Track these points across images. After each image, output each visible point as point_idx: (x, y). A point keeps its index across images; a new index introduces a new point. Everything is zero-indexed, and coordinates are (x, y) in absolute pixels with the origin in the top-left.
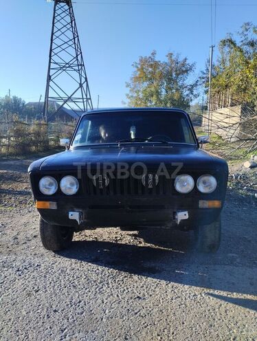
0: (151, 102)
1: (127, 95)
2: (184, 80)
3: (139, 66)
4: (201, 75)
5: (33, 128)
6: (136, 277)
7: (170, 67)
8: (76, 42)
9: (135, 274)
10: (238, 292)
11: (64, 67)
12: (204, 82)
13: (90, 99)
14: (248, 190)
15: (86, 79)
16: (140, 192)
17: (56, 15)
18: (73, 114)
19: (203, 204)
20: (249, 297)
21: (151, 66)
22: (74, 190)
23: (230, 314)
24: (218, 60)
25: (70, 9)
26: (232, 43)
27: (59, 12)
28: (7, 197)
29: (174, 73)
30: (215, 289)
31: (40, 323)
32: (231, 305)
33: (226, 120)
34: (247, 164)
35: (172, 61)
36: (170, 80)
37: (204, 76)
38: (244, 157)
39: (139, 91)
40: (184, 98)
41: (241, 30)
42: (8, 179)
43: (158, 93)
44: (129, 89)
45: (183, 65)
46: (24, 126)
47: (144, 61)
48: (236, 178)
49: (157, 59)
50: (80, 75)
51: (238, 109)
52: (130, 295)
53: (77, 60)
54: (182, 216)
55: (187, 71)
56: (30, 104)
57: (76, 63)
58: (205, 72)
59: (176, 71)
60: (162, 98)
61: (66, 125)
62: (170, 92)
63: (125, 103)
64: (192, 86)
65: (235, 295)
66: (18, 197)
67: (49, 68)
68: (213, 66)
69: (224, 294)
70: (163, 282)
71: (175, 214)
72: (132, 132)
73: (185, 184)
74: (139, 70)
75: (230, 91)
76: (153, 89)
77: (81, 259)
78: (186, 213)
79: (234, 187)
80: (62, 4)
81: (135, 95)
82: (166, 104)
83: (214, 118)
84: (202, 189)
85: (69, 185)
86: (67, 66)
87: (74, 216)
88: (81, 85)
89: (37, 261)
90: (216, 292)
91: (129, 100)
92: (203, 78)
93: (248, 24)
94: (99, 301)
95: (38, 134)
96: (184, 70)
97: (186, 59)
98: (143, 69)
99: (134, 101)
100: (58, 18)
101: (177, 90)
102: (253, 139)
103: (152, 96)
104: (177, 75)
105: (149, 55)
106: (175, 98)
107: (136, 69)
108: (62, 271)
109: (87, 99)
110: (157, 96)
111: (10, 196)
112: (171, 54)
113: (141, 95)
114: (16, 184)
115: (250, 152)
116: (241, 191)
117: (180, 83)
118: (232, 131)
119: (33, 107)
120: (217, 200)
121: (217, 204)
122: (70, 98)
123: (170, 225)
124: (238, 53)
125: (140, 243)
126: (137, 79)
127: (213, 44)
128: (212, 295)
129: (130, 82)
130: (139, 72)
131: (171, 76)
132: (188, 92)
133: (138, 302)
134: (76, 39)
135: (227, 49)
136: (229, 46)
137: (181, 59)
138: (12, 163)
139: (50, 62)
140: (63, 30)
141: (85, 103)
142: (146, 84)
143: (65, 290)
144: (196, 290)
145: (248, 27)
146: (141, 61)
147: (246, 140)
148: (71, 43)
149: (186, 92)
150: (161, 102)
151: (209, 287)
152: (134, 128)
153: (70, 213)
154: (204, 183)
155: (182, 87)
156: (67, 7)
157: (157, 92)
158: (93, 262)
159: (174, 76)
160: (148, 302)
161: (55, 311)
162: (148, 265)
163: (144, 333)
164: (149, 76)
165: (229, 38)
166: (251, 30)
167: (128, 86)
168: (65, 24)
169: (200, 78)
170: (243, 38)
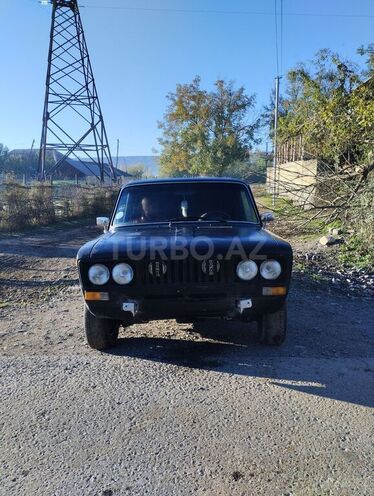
0: (194, 149)
1: (160, 140)
2: (240, 119)
3: (176, 98)
4: (264, 112)
5: (32, 193)
6: (197, 371)
7: (221, 100)
8: (86, 64)
9: (196, 368)
10: (303, 380)
11: (69, 100)
12: (267, 122)
13: (107, 146)
14: (324, 274)
15: (101, 117)
16: (200, 279)
17: (56, 24)
18: (82, 169)
19: (267, 291)
20: (314, 384)
21: (194, 98)
22: (128, 278)
23: (294, 399)
24: (287, 92)
25: (75, 16)
26: (305, 76)
27: (59, 20)
28: (10, 289)
29: (226, 108)
30: (279, 379)
31: (107, 414)
32: (295, 392)
33: (298, 181)
34: (324, 240)
35: (223, 93)
36: (220, 119)
37: (269, 113)
38: (321, 231)
39: (176, 134)
40: (241, 144)
41: (316, 59)
42: (7, 265)
43: (204, 138)
44: (162, 130)
45: (239, 97)
46: (21, 190)
47: (183, 91)
48: (310, 258)
49: (201, 88)
50: (92, 111)
51: (313, 166)
52: (193, 387)
53: (87, 89)
54: (246, 304)
55: (243, 106)
56: (15, 152)
57: (85, 94)
58: (269, 107)
59: (229, 106)
60: (211, 143)
61: (79, 186)
62: (220, 136)
63: (156, 152)
64: (253, 128)
65: (300, 383)
66: (26, 289)
67: (47, 102)
68: (280, 100)
69: (289, 382)
70: (227, 375)
71: (237, 302)
72: (183, 209)
73: (247, 271)
74: (176, 104)
75: (303, 140)
76: (196, 131)
77: (135, 356)
78: (250, 301)
79: (307, 270)
80: (64, 9)
81: (171, 139)
82: (215, 153)
83: (281, 179)
84: (266, 275)
85: (122, 274)
86: (73, 98)
87: (129, 307)
88: (93, 127)
89: (85, 359)
90: (281, 382)
91: (163, 148)
92: (267, 116)
93: (325, 51)
94: (162, 393)
95: (39, 201)
96: (240, 104)
97: (242, 89)
98: (181, 102)
99: (169, 147)
100: (59, 29)
101: (231, 133)
102: (332, 207)
103: (196, 141)
104: (231, 111)
105: (190, 82)
106: (229, 144)
107: (172, 102)
108: (116, 368)
109: (102, 146)
110: (203, 141)
111: (14, 288)
112: (222, 82)
113: (180, 140)
114: (19, 272)
115: (329, 223)
116: (314, 276)
117: (235, 123)
118: (306, 195)
119: (20, 156)
120: (282, 286)
121: (281, 290)
122: (77, 144)
123: (232, 314)
124: (313, 90)
125: (197, 338)
126: (175, 117)
127: (280, 75)
128: (276, 384)
129: (163, 121)
130: (176, 108)
131: (223, 112)
132: (246, 136)
133: (201, 393)
134: (86, 60)
135: (298, 84)
136: (300, 79)
137: (235, 89)
138: (8, 242)
139: (47, 93)
140: (66, 47)
141: (100, 152)
142: (186, 124)
143: (124, 385)
144: (261, 380)
145: (325, 55)
146: (179, 90)
147: (323, 208)
148: (77, 65)
149: (243, 136)
150: (208, 149)
151: (274, 377)
152: (186, 204)
153: (125, 304)
154: (268, 268)
155: (238, 128)
156: (71, 14)
157: (203, 135)
158: (148, 358)
159: (227, 112)
160: (213, 393)
161: (119, 403)
162: (208, 359)
163: (211, 418)
164: (191, 113)
165: (299, 68)
166: (329, 58)
167: (161, 126)
168: (69, 37)
169: (262, 116)
170: (319, 70)
